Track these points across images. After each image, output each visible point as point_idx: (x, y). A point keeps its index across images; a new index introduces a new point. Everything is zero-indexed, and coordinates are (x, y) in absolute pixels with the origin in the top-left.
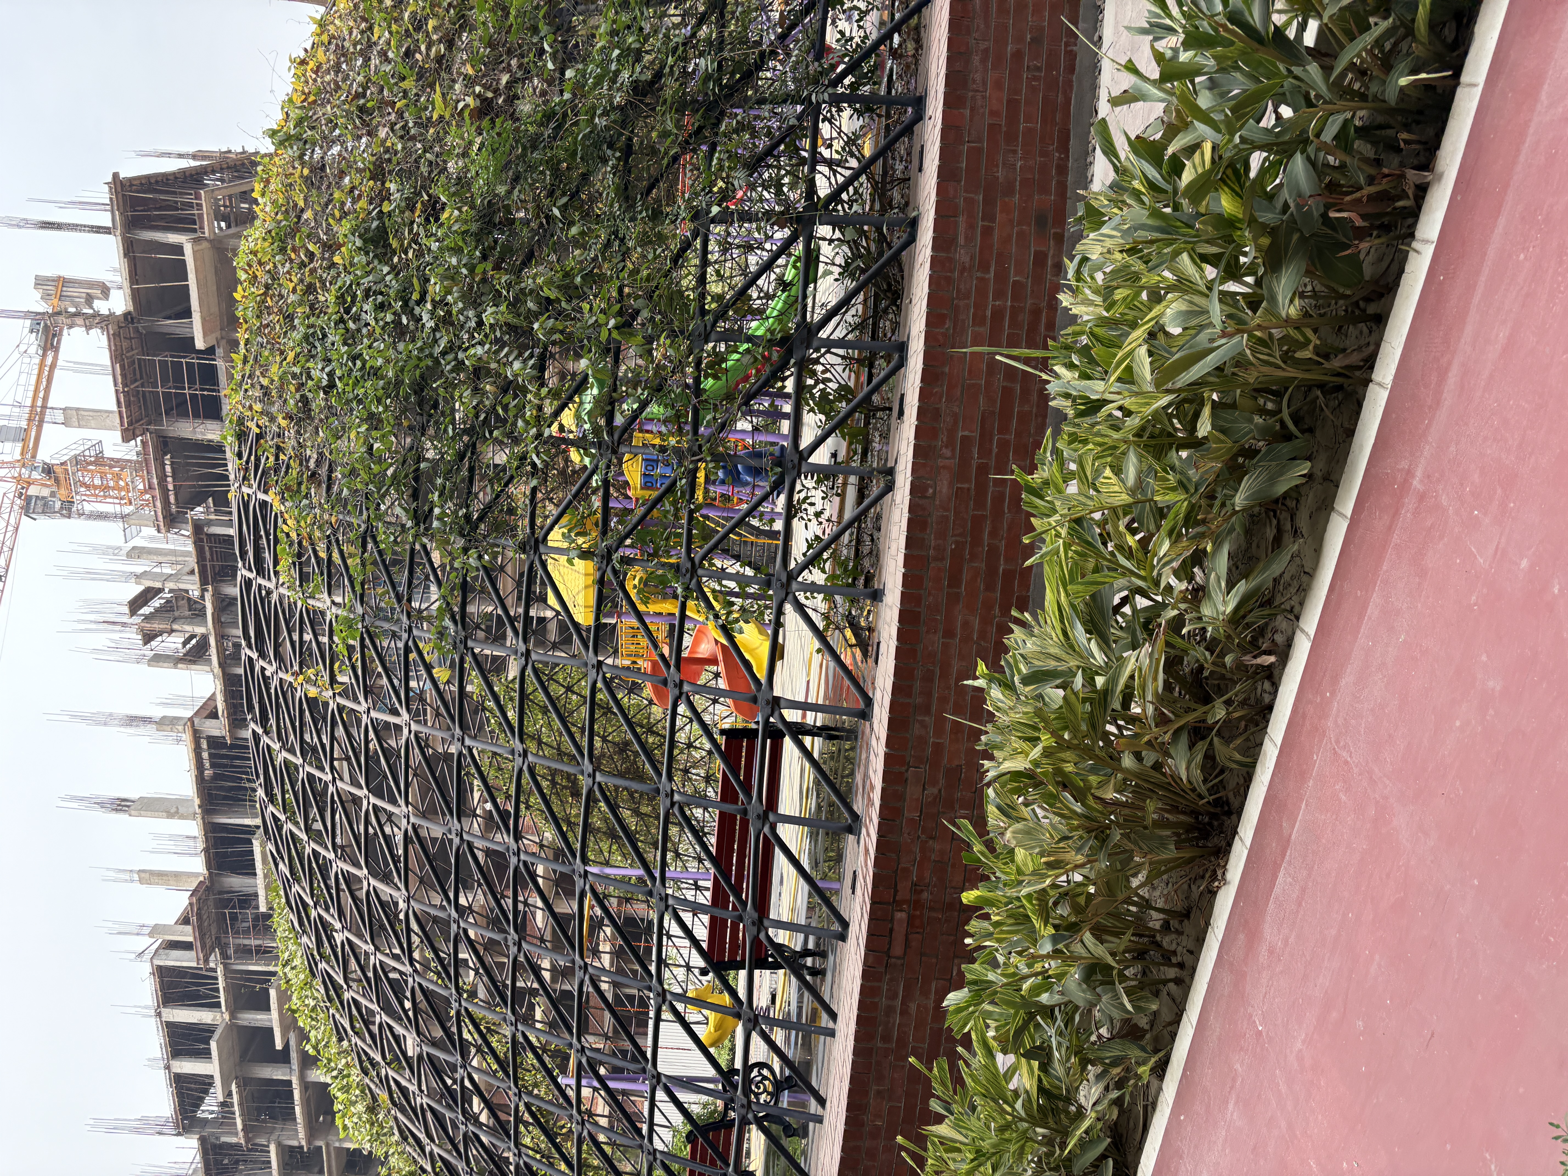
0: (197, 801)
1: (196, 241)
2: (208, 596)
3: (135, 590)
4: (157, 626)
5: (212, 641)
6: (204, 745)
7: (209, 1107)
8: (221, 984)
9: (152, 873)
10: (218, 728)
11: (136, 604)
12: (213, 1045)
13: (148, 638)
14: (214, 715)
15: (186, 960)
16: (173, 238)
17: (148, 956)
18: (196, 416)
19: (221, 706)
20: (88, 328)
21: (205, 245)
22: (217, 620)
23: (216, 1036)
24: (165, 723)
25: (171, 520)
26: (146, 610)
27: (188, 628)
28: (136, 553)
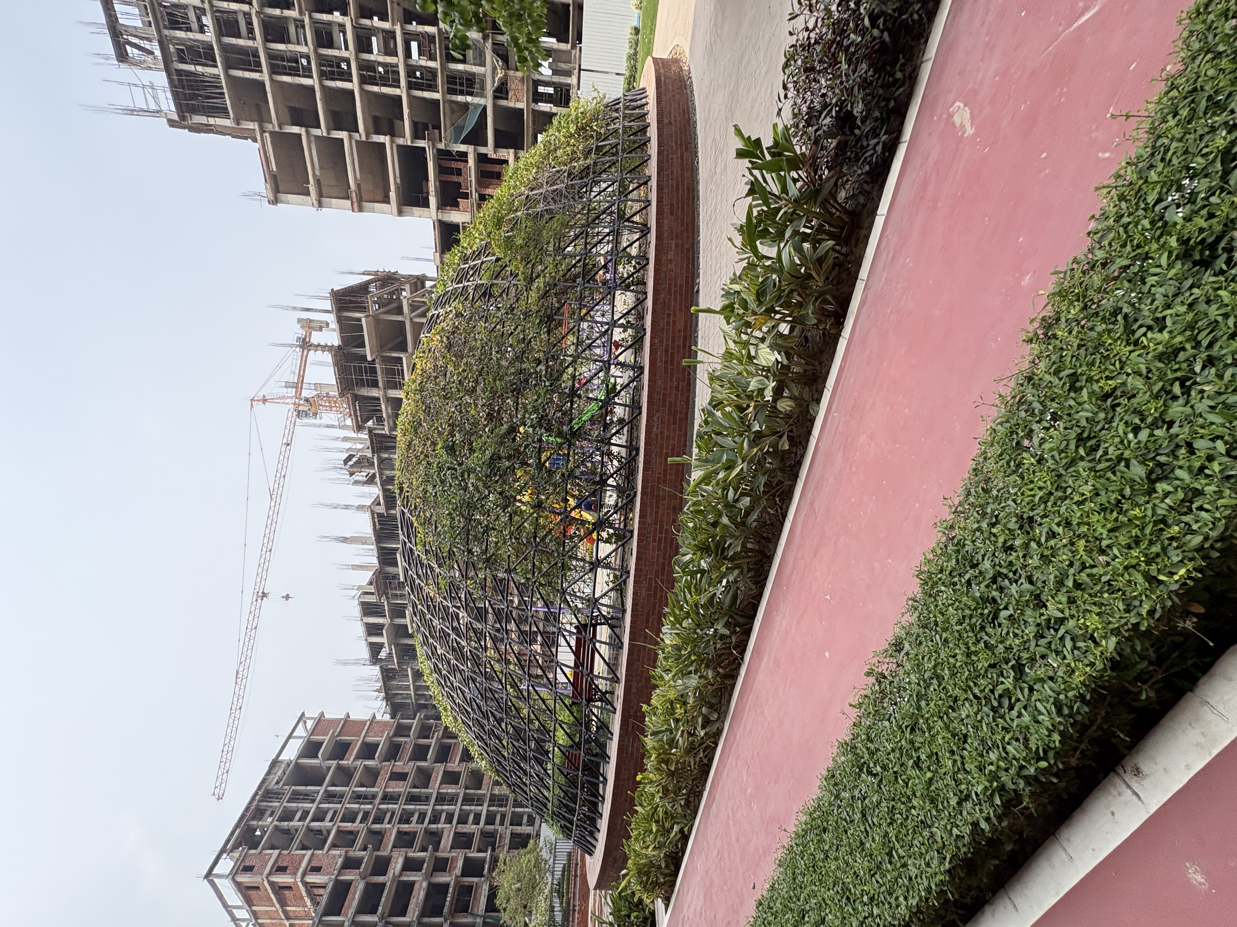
0: (374, 538)
1: (367, 317)
2: (375, 458)
3: (346, 455)
4: (354, 470)
5: (377, 475)
6: (376, 516)
7: (383, 654)
8: (386, 608)
9: (356, 566)
10: (381, 509)
11: (346, 461)
12: (384, 632)
13: (352, 474)
14: (379, 504)
15: (372, 599)
16: (357, 315)
17: (356, 598)
18: (368, 386)
19: (382, 501)
20: (323, 351)
21: (371, 318)
22: (379, 467)
23: (385, 628)
24: (360, 508)
25: (359, 428)
26: (351, 463)
27: (368, 470)
28: (346, 439)
